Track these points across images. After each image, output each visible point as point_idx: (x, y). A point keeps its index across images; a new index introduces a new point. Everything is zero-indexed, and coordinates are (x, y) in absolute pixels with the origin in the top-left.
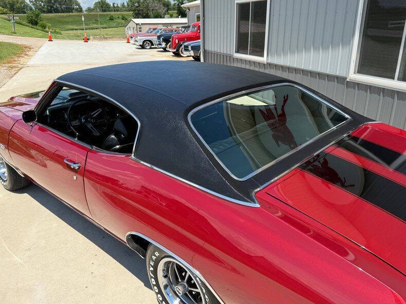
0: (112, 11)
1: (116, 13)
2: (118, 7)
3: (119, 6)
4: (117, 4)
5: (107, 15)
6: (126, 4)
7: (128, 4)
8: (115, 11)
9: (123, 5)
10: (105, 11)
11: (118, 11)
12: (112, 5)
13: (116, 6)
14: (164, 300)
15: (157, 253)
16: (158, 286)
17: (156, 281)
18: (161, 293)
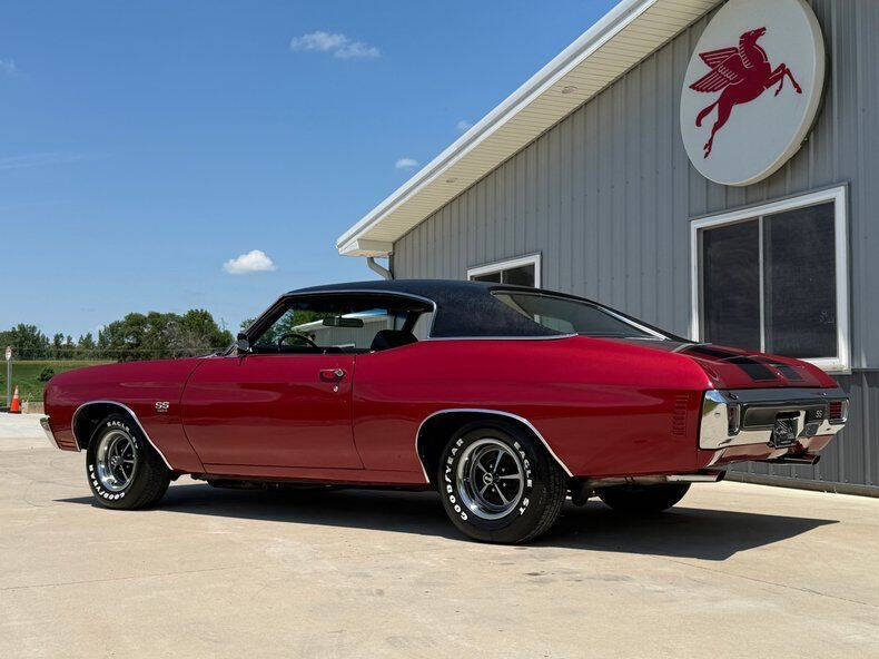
0: (50, 355)
1: (63, 361)
2: (69, 346)
3: (75, 341)
4: (69, 339)
5: (36, 367)
6: (96, 339)
7: (102, 338)
8: (58, 357)
9: (87, 342)
10: (28, 356)
11: (68, 356)
12: (52, 342)
13: (65, 342)
14: (464, 508)
15: (460, 442)
16: (455, 493)
17: (454, 485)
18: (459, 501)
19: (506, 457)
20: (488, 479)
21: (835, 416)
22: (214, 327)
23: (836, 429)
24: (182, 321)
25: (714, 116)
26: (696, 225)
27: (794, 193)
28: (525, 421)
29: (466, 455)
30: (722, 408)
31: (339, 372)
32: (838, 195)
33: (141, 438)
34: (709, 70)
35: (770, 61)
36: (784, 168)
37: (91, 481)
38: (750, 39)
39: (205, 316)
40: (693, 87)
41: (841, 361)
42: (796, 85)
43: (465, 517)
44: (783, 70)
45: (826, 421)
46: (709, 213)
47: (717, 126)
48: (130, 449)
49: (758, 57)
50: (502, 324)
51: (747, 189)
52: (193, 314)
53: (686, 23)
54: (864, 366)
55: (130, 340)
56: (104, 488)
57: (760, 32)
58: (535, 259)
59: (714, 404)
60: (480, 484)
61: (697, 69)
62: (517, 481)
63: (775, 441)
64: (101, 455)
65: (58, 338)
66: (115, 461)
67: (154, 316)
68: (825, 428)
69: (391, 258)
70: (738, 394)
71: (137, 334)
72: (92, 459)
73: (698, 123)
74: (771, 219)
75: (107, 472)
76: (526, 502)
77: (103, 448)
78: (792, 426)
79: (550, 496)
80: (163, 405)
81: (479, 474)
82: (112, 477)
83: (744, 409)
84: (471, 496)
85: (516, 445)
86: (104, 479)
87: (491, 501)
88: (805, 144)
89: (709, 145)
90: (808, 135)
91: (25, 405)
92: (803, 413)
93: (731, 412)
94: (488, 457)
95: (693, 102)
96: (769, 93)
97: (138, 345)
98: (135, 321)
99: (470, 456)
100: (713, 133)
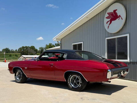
0: (11, 52)
2: (14, 51)
3: (14, 50)
6: (17, 50)
8: (12, 52)
9: (16, 50)
10: (7, 52)
12: (11, 50)
13: (13, 50)
14: (71, 86)
15: (70, 76)
16: (70, 83)
17: (70, 82)
18: (70, 85)
19: (78, 78)
20: (75, 81)
21: (127, 71)
22: (35, 48)
23: (127, 73)
24: (30, 47)
25: (109, 23)
26: (106, 39)
27: (121, 35)
28: (80, 73)
29: (71, 77)
30: (110, 72)
31: (52, 64)
32: (128, 35)
33: (23, 73)
34: (108, 15)
35: (118, 14)
36: (120, 31)
37: (15, 79)
38: (115, 11)
39: (34, 47)
40: (106, 18)
41: (128, 60)
42: (122, 18)
43: (71, 87)
44: (120, 16)
45: (126, 72)
46: (108, 37)
47: (110, 24)
48: (21, 74)
49: (116, 14)
50: (77, 58)
51: (114, 34)
52: (32, 47)
53: (105, 8)
54: (132, 61)
55: (23, 50)
56: (17, 80)
57: (116, 10)
58: (82, 43)
59: (109, 72)
60: (74, 82)
61: (107, 15)
62: (79, 82)
63: (118, 76)
64: (17, 75)
65: (12, 50)
66: (19, 76)
67: (26, 47)
68: (126, 73)
69: (61, 41)
70: (113, 70)
71: (24, 49)
72: (15, 75)
73: (107, 23)
74: (118, 38)
75: (18, 77)
76: (80, 85)
77: (17, 74)
78: (121, 73)
79: (84, 84)
80: (26, 68)
81: (73, 81)
82: (18, 78)
83: (114, 72)
84: (72, 84)
85: (79, 76)
86: (17, 79)
87: (75, 85)
88: (123, 27)
89: (108, 27)
90: (123, 26)
91: (7, 61)
92: (122, 71)
93: (112, 73)
94: (75, 78)
95: (106, 20)
96: (117, 19)
97: (24, 51)
98: (23, 47)
99: (72, 78)
100: (109, 25)
